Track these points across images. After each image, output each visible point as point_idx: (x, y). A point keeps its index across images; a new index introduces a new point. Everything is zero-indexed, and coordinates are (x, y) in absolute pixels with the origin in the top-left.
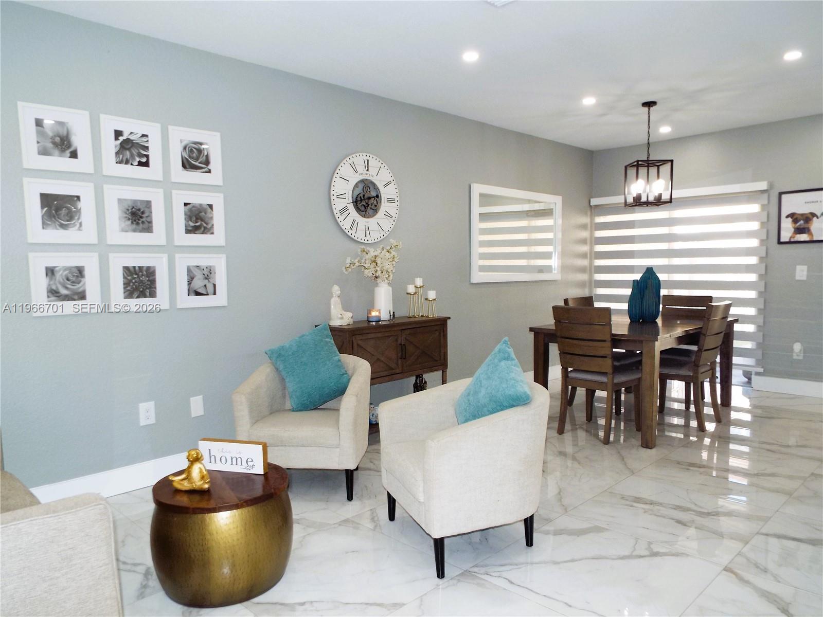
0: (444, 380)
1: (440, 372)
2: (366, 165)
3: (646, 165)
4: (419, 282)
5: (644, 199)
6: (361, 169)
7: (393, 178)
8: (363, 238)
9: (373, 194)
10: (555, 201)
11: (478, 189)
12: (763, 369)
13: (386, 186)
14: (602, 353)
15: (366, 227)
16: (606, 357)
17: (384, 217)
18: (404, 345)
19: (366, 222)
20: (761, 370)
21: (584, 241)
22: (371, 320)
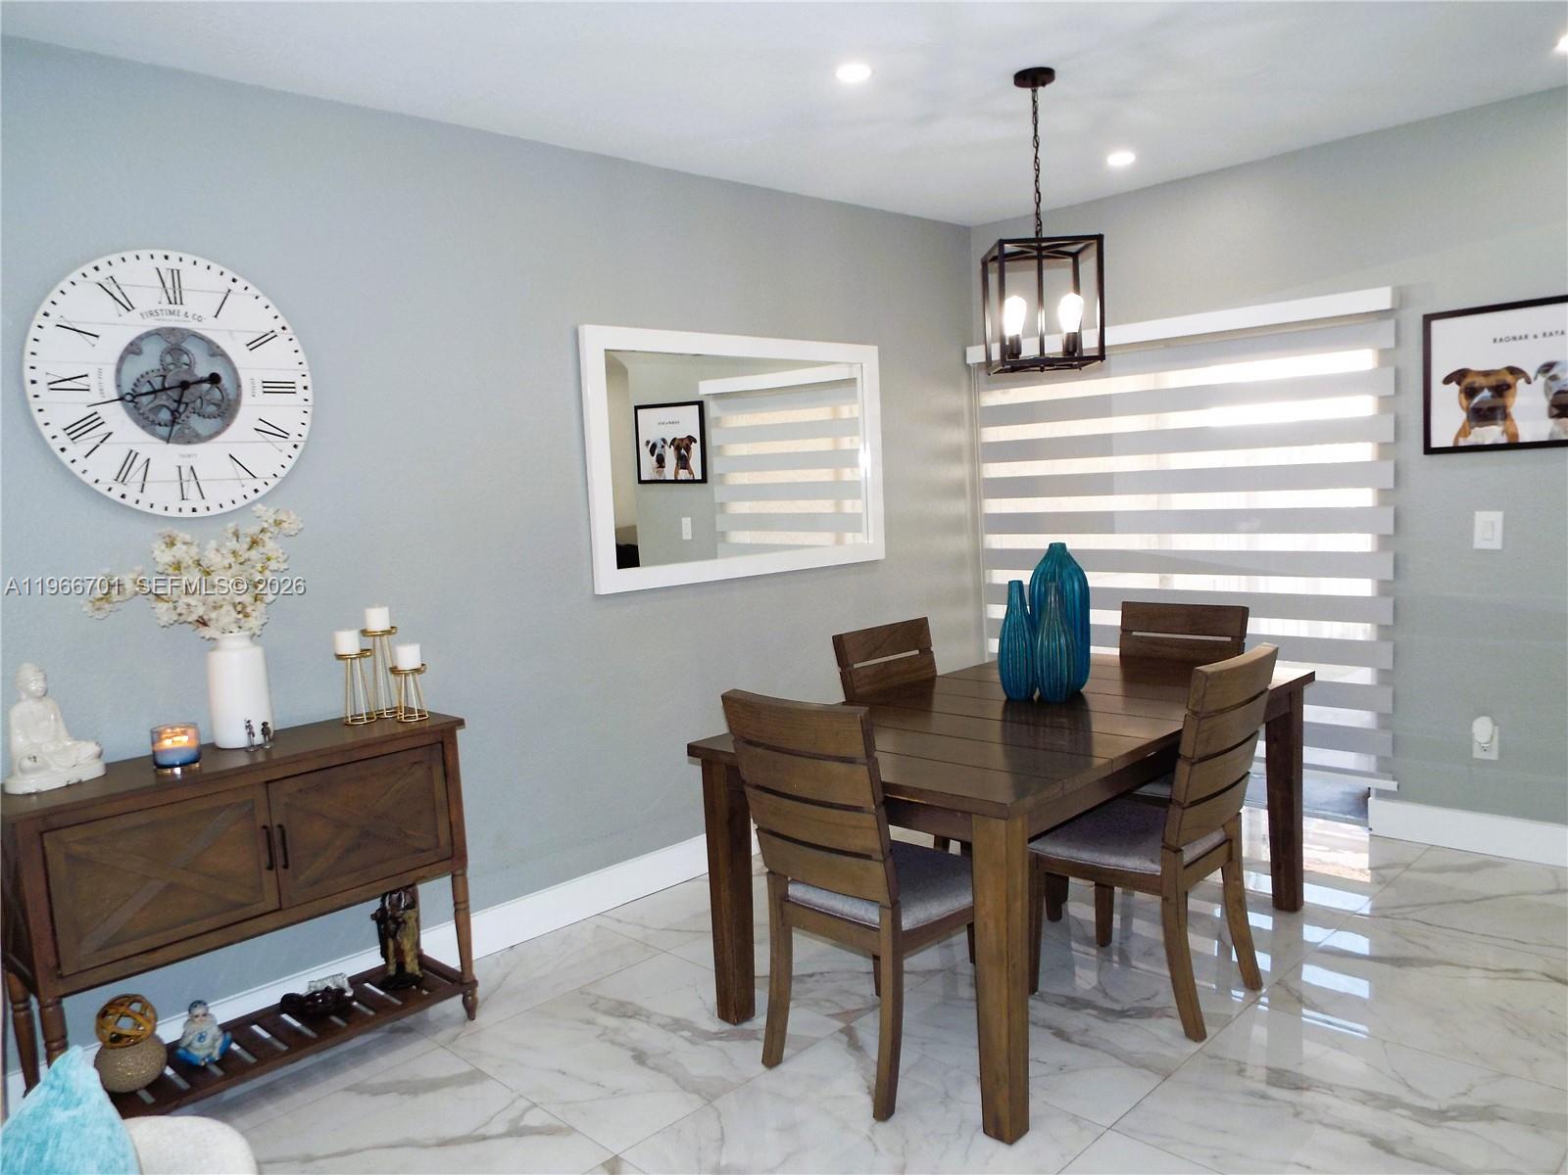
0: (460, 899)
1: (447, 880)
2: (169, 284)
3: (1035, 253)
4: (378, 619)
5: (1029, 350)
6: (148, 296)
7: (281, 321)
8: (174, 503)
9: (202, 370)
10: (862, 360)
11: (598, 340)
12: (1396, 783)
13: (253, 345)
14: (857, 843)
15: (185, 472)
16: (868, 857)
17: (258, 436)
18: (280, 826)
19: (184, 456)
20: (1392, 786)
21: (953, 455)
22: (163, 760)
